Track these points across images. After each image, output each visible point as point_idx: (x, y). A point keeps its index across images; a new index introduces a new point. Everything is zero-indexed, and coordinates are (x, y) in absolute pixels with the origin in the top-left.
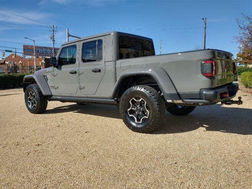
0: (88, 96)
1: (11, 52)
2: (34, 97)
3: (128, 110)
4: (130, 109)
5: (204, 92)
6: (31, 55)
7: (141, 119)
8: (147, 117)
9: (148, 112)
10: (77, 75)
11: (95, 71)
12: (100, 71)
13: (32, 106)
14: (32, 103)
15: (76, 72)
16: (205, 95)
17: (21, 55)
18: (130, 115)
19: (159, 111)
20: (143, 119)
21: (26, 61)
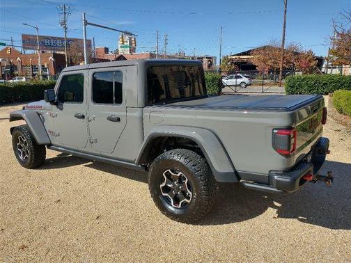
0: (102, 154)
1: (5, 45)
2: (26, 144)
3: (161, 186)
4: (164, 185)
5: (276, 177)
6: (34, 49)
7: (180, 203)
8: (189, 202)
9: (191, 193)
10: (85, 119)
11: (111, 119)
12: (119, 120)
13: (23, 156)
14: (24, 153)
15: (83, 117)
16: (278, 181)
17: (20, 49)
18: (164, 194)
19: (206, 195)
20: (182, 203)
21: (26, 57)
